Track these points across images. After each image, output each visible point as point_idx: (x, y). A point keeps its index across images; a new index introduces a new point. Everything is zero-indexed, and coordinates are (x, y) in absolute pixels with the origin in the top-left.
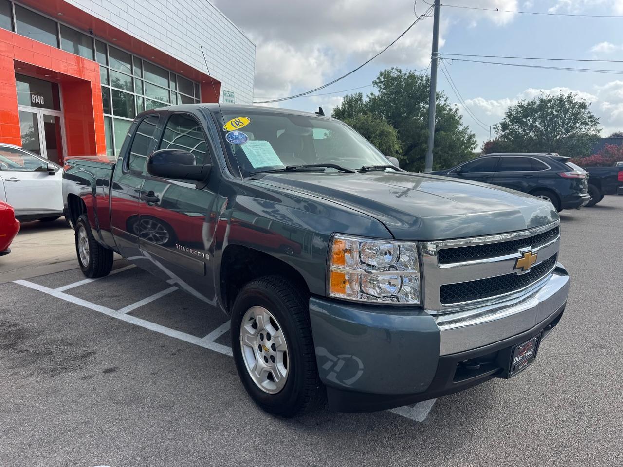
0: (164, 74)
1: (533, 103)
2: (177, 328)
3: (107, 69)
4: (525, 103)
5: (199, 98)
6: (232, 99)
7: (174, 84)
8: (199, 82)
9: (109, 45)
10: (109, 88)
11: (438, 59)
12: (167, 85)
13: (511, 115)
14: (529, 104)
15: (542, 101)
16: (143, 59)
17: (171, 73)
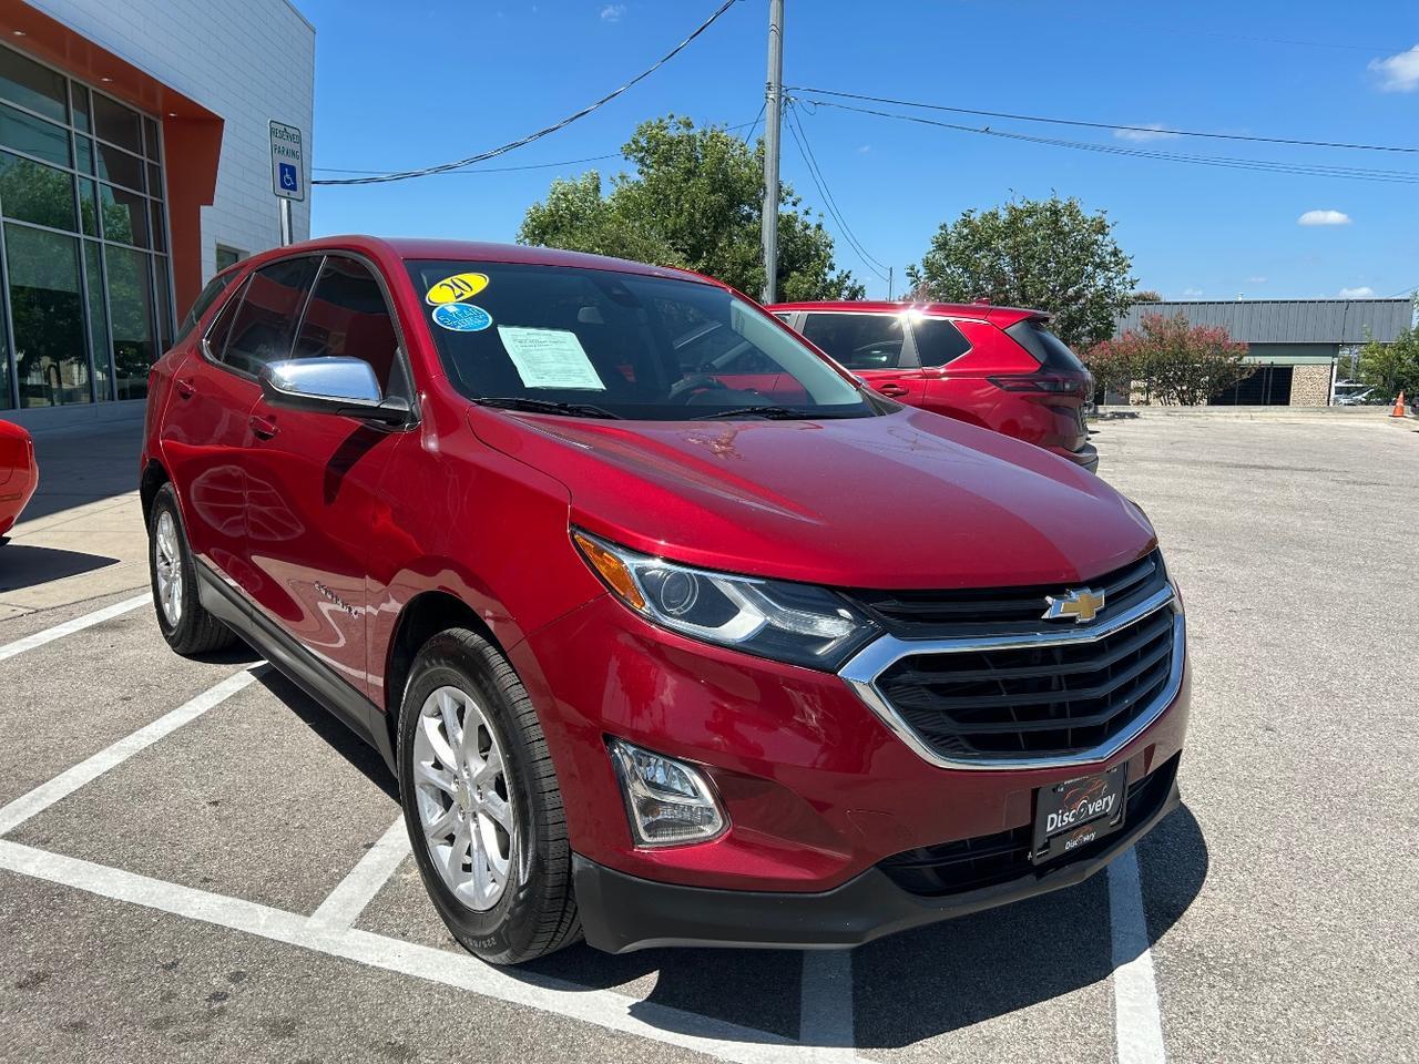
0: (54, 86)
1: (995, 216)
2: (206, 880)
4: (977, 217)
5: (159, 162)
6: (296, 148)
7: (84, 117)
8: (158, 118)
11: (783, 99)
12: (62, 115)
13: (946, 244)
14: (984, 218)
15: (1013, 211)
17: (72, 81)
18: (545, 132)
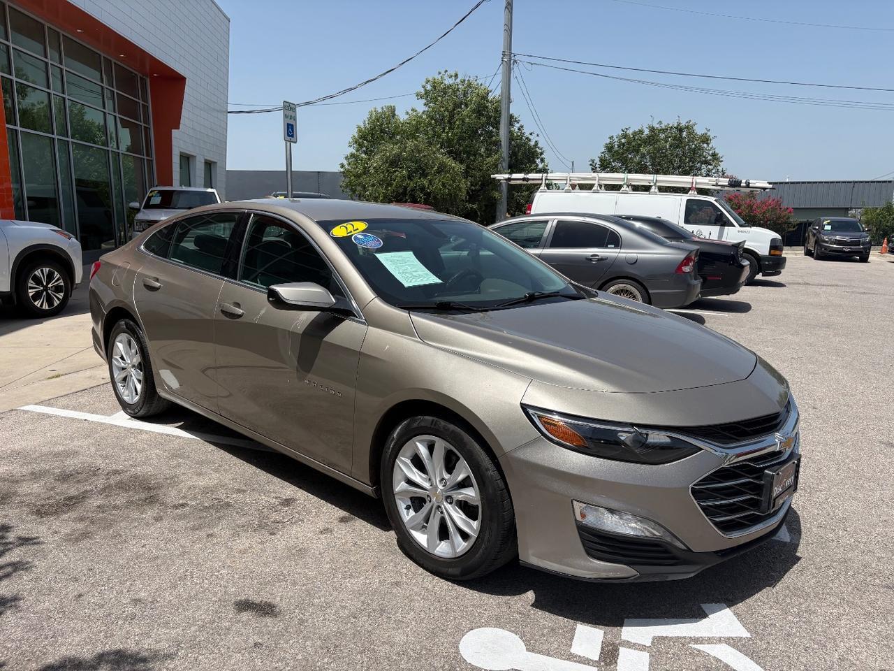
0: (91, 60)
1: (641, 132)
3: (8, 47)
4: (630, 132)
5: (147, 103)
8: (147, 77)
9: (9, 6)
10: (11, 80)
11: (512, 61)
12: (99, 77)
13: (612, 147)
14: (635, 134)
15: (652, 129)
16: (61, 32)
17: (104, 57)
18: (368, 81)
